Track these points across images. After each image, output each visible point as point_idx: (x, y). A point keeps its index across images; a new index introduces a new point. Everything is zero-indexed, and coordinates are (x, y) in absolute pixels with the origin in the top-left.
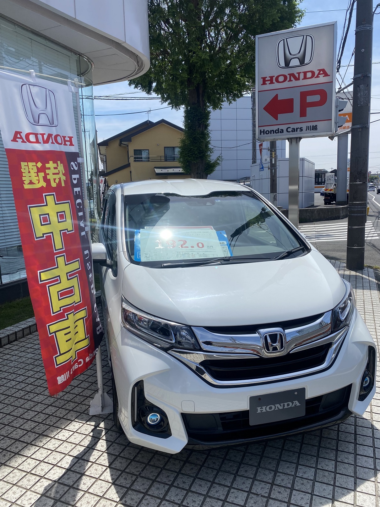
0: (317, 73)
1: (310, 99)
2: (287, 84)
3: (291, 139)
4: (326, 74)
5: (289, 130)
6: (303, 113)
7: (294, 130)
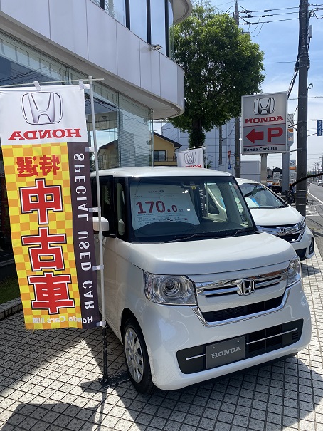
0: (276, 118)
1: (273, 132)
2: (259, 124)
3: (262, 154)
4: (282, 119)
5: (261, 149)
6: (269, 140)
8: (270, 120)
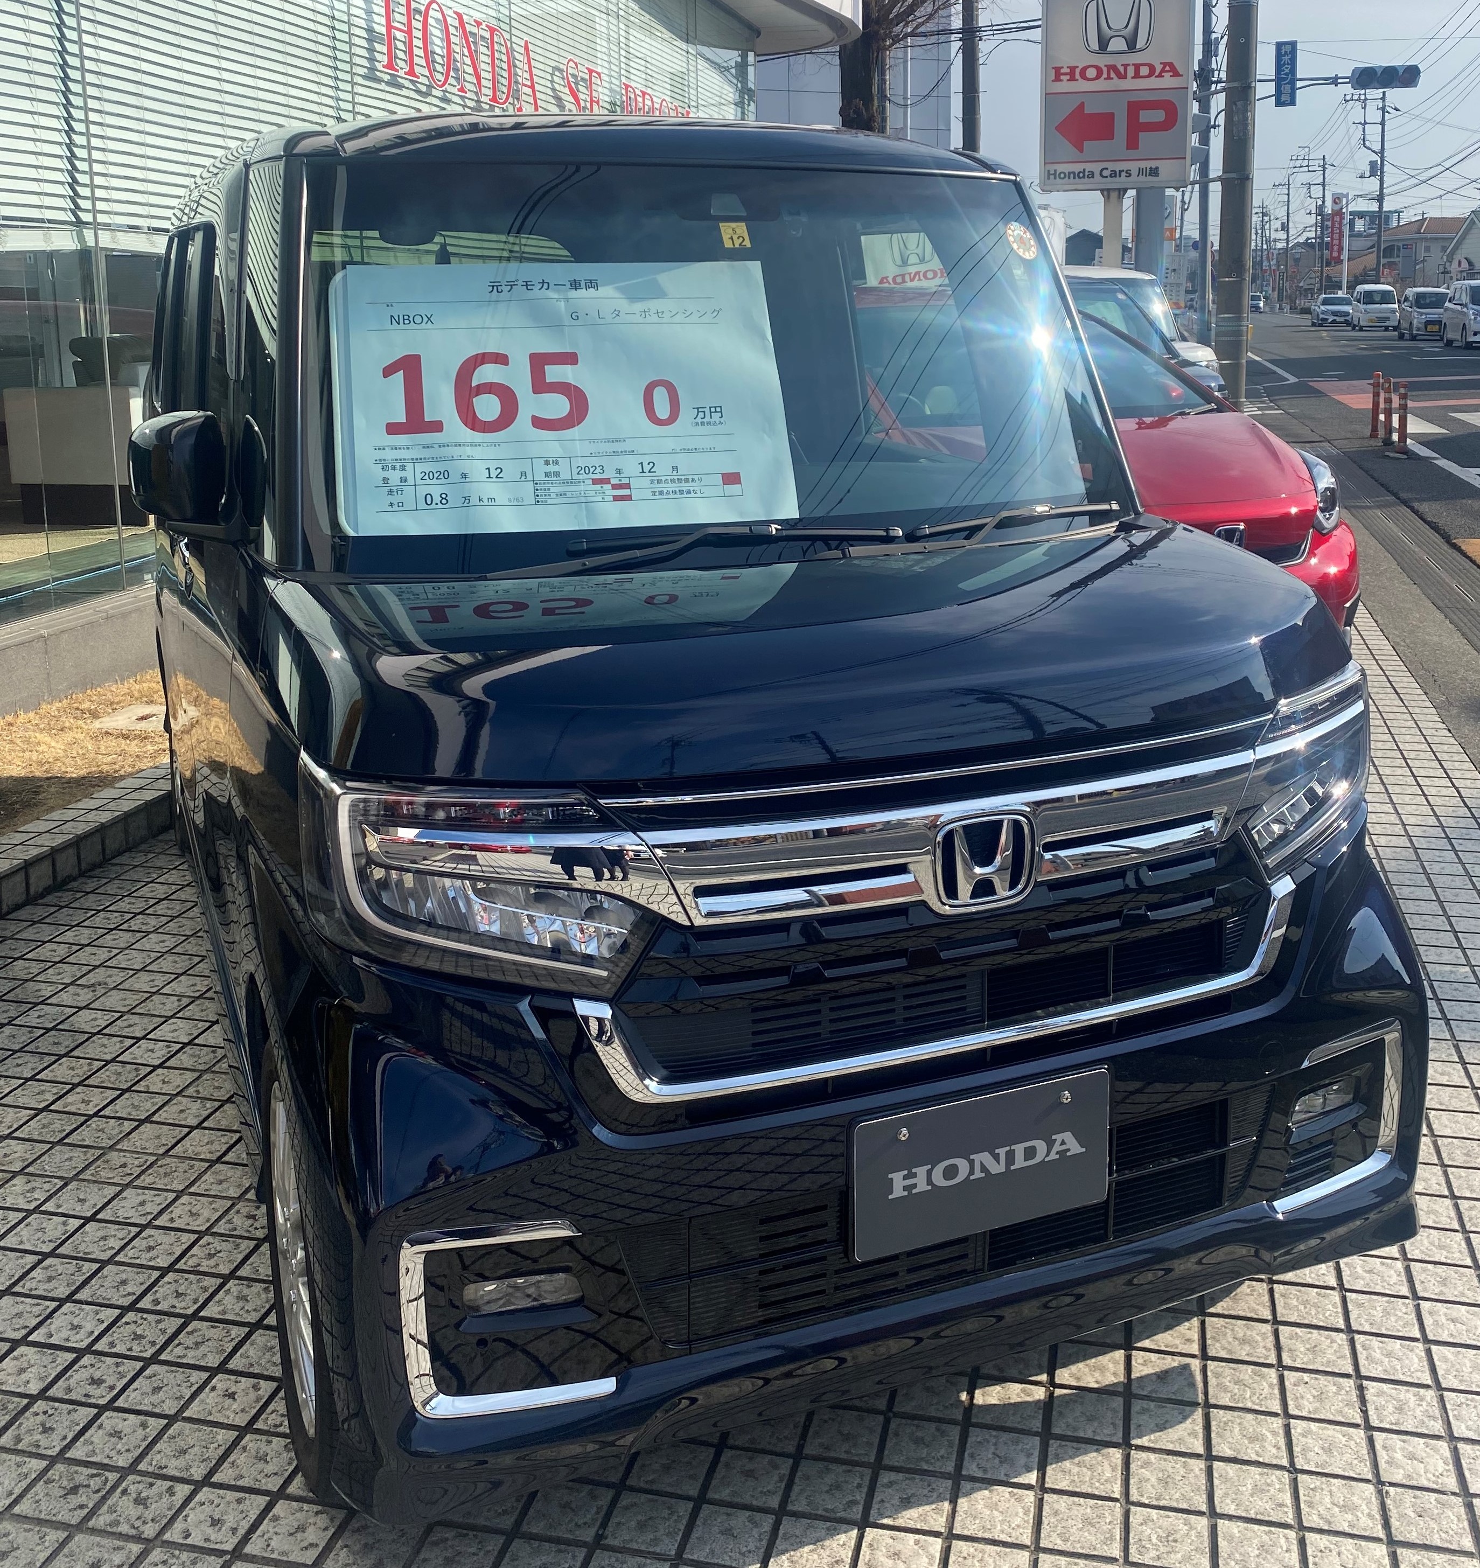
0: (1158, 68)
1: (1146, 116)
2: (1101, 85)
3: (1108, 190)
4: (1176, 74)
5: (1105, 173)
6: (1132, 143)
7: (1114, 174)
8: (1137, 75)
